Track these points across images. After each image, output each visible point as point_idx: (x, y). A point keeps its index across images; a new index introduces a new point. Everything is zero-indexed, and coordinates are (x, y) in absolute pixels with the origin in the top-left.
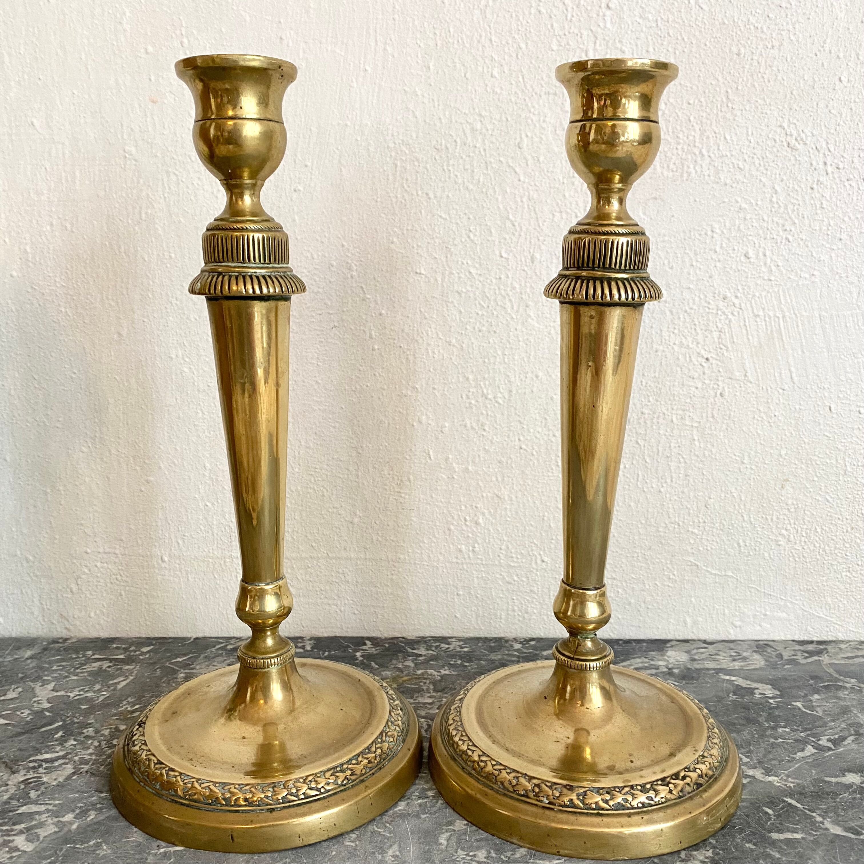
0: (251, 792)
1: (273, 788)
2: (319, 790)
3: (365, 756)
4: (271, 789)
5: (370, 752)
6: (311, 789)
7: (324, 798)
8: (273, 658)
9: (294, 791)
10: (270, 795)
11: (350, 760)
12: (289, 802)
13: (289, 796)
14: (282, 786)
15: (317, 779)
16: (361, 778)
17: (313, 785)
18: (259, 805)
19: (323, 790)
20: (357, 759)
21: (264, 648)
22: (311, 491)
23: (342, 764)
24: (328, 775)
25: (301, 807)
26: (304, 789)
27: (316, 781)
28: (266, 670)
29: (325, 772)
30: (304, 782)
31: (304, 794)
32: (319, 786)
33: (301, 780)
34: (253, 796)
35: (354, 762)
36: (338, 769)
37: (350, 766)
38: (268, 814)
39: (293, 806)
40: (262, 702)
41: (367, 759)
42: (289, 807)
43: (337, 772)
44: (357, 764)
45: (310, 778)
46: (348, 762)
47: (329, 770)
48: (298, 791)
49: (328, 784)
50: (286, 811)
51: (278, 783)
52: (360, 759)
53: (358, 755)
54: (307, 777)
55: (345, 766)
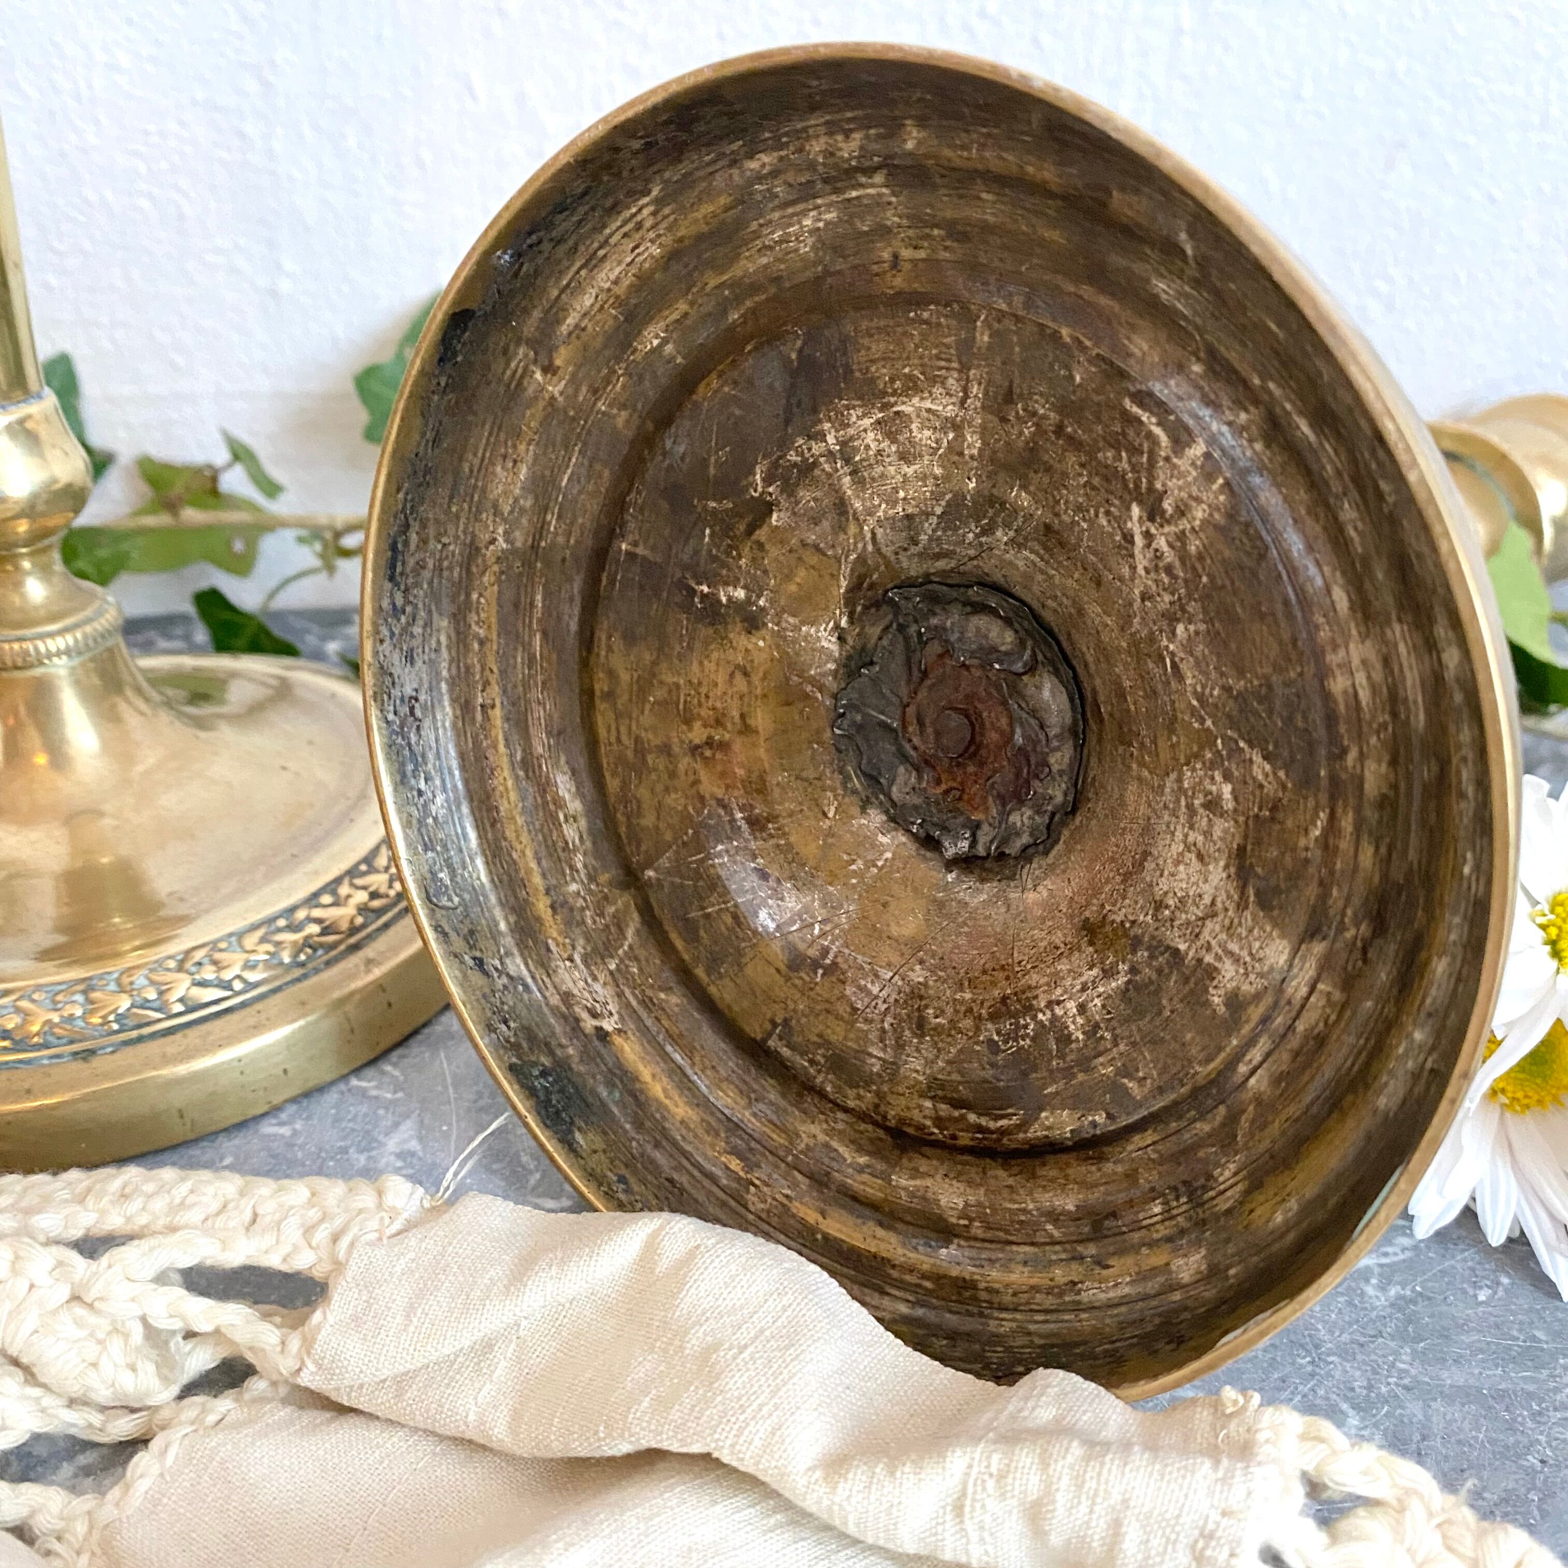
0: (18, 1010)
1: (84, 992)
2: (226, 985)
3: (359, 882)
4: (79, 998)
5: (372, 870)
6: (203, 984)
7: (243, 1005)
8: (51, 635)
9: (152, 995)
10: (79, 1012)
11: (316, 895)
12: (140, 1026)
13: (135, 1010)
14: (113, 987)
15: (217, 956)
16: (352, 940)
17: (209, 973)
18: (46, 1046)
19: (238, 985)
20: (334, 893)
21: (22, 610)
22: (144, 203)
23: (292, 910)
24: (250, 941)
25: (178, 1036)
26: (182, 987)
27: (215, 963)
28: (38, 672)
29: (240, 935)
30: (180, 968)
31: (181, 1000)
32: (227, 975)
33: (172, 964)
34: (25, 1022)
35: (326, 899)
36: (282, 923)
37: (317, 913)
38: (79, 1065)
39: (153, 1036)
40: (41, 759)
41: (364, 888)
42: (140, 1039)
43: (279, 930)
44: (336, 904)
45: (199, 955)
46: (312, 900)
47: (254, 928)
48: (161, 993)
49: (249, 966)
50: (129, 1051)
51: (101, 977)
52: (344, 890)
53: (338, 881)
54: (188, 953)
55: (301, 914)
